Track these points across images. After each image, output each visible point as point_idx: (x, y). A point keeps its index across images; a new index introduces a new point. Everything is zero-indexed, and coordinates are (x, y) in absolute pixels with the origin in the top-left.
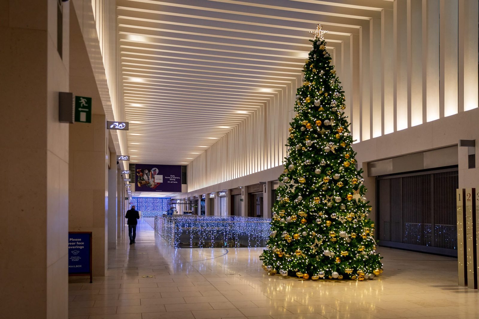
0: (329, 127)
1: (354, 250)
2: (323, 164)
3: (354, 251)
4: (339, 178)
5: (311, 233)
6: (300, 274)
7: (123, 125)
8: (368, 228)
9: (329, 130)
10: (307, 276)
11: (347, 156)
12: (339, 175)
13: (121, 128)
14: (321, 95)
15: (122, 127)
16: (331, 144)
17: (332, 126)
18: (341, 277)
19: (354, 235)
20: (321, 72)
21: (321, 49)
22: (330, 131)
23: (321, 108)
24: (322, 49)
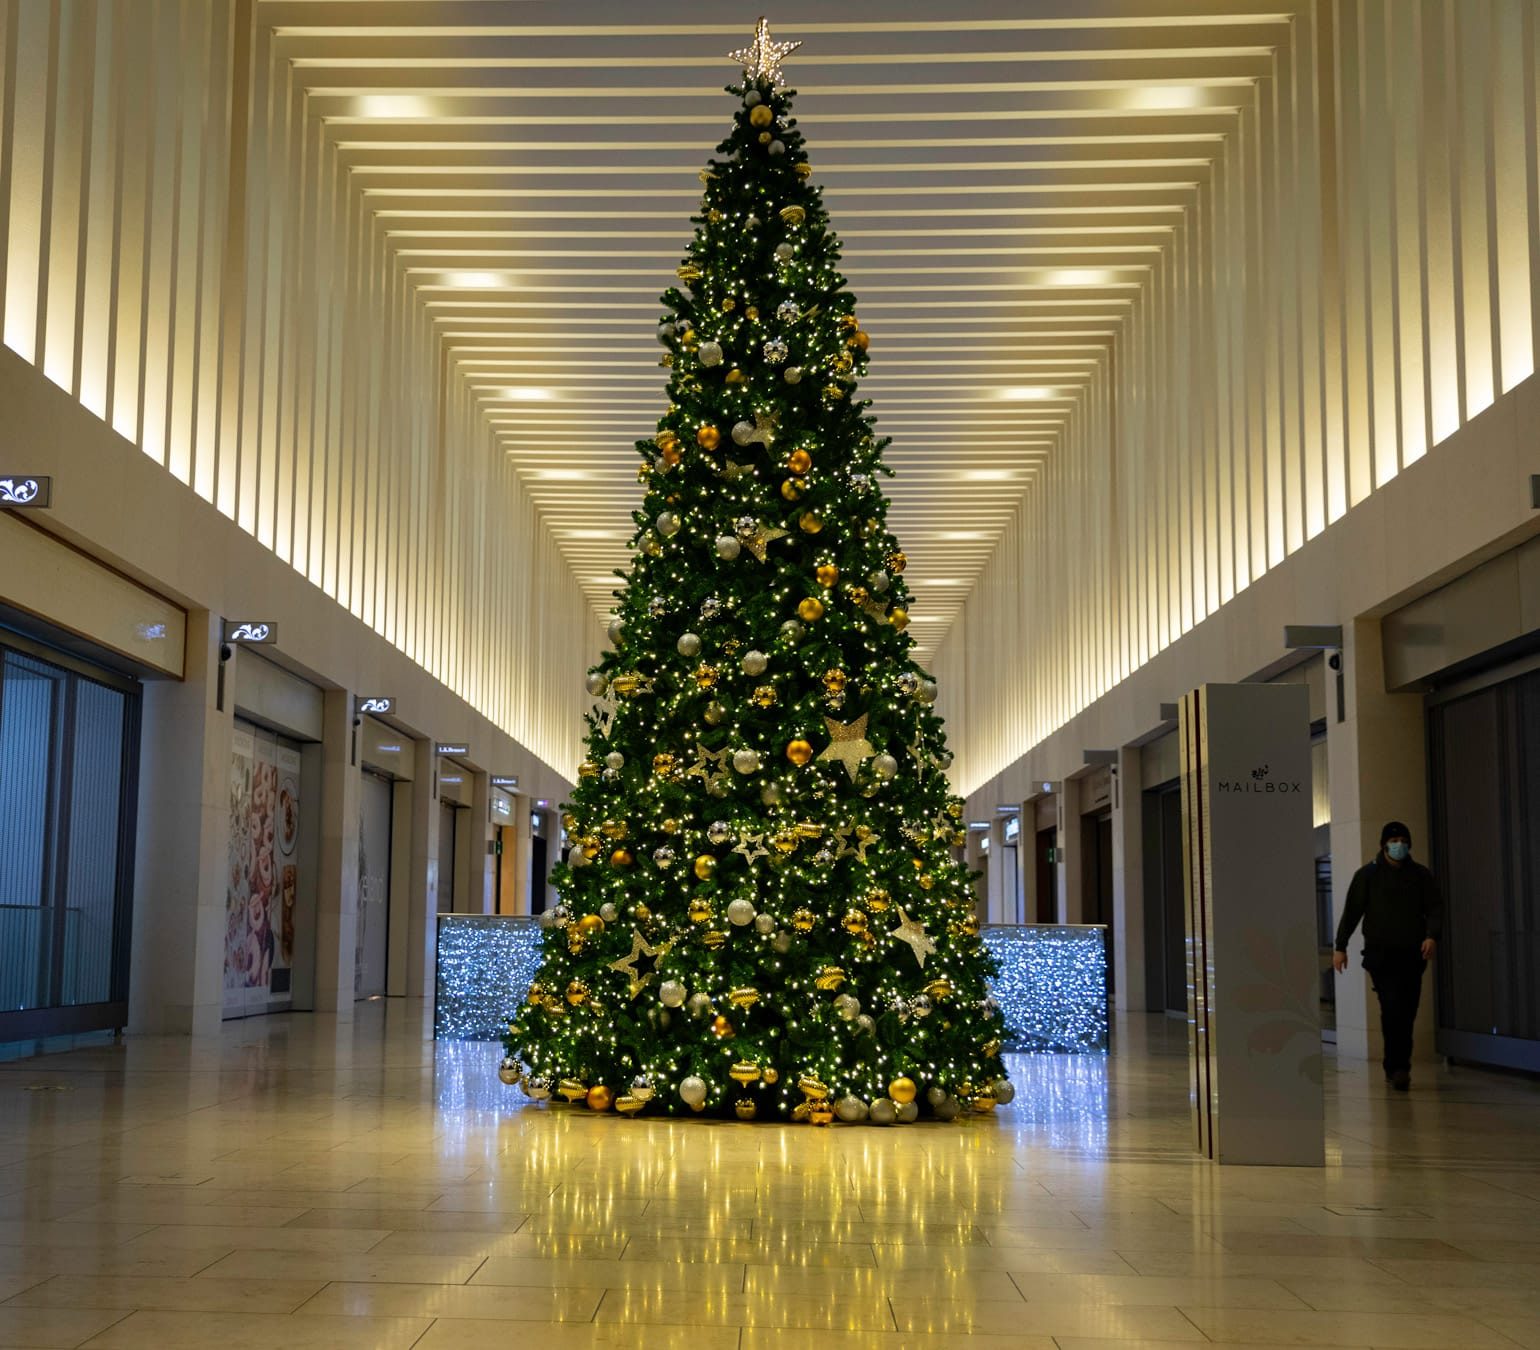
0: (755, 452)
1: (800, 984)
2: (710, 614)
3: (802, 990)
4: (764, 668)
5: (632, 909)
6: (573, 1085)
7: (29, 487)
8: (881, 892)
9: (752, 466)
10: (600, 1097)
11: (826, 574)
12: (767, 656)
13: (21, 500)
14: (731, 317)
15: (25, 495)
16: (747, 526)
17: (767, 445)
18: (745, 1109)
19: (803, 919)
20: (748, 218)
21: (756, 122)
22: (755, 469)
23: (736, 371)
24: (760, 121)
